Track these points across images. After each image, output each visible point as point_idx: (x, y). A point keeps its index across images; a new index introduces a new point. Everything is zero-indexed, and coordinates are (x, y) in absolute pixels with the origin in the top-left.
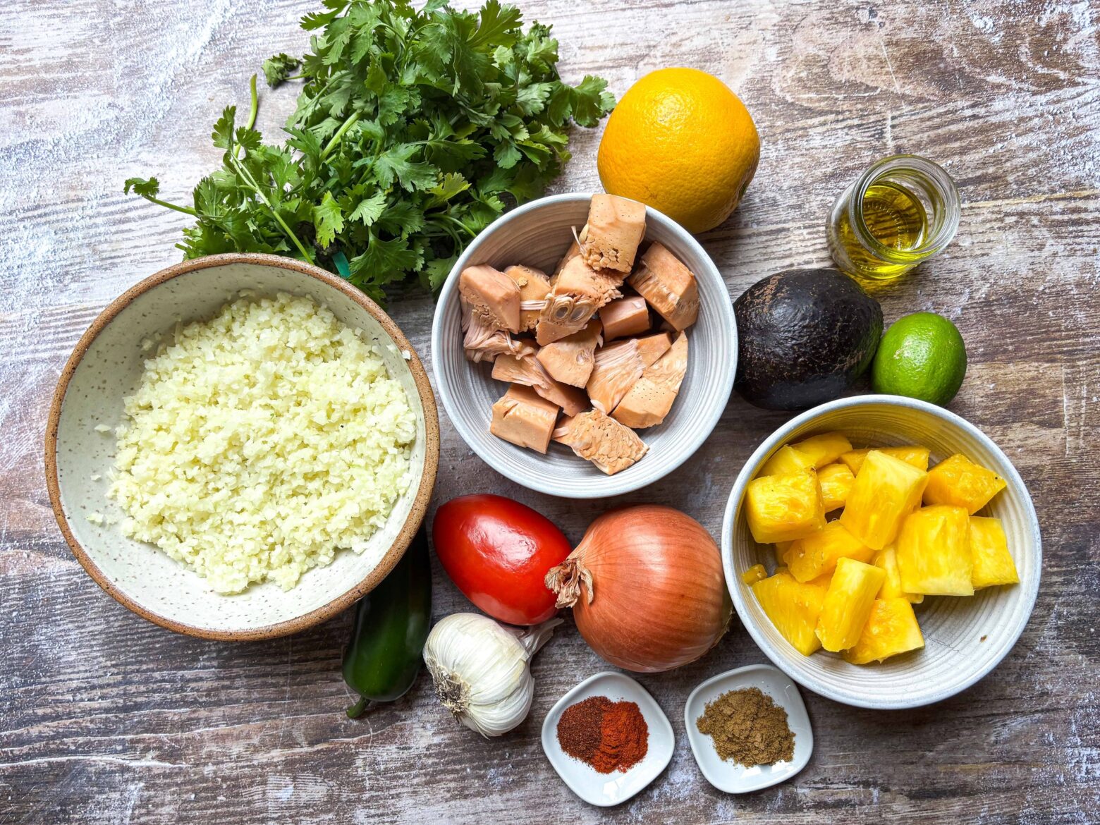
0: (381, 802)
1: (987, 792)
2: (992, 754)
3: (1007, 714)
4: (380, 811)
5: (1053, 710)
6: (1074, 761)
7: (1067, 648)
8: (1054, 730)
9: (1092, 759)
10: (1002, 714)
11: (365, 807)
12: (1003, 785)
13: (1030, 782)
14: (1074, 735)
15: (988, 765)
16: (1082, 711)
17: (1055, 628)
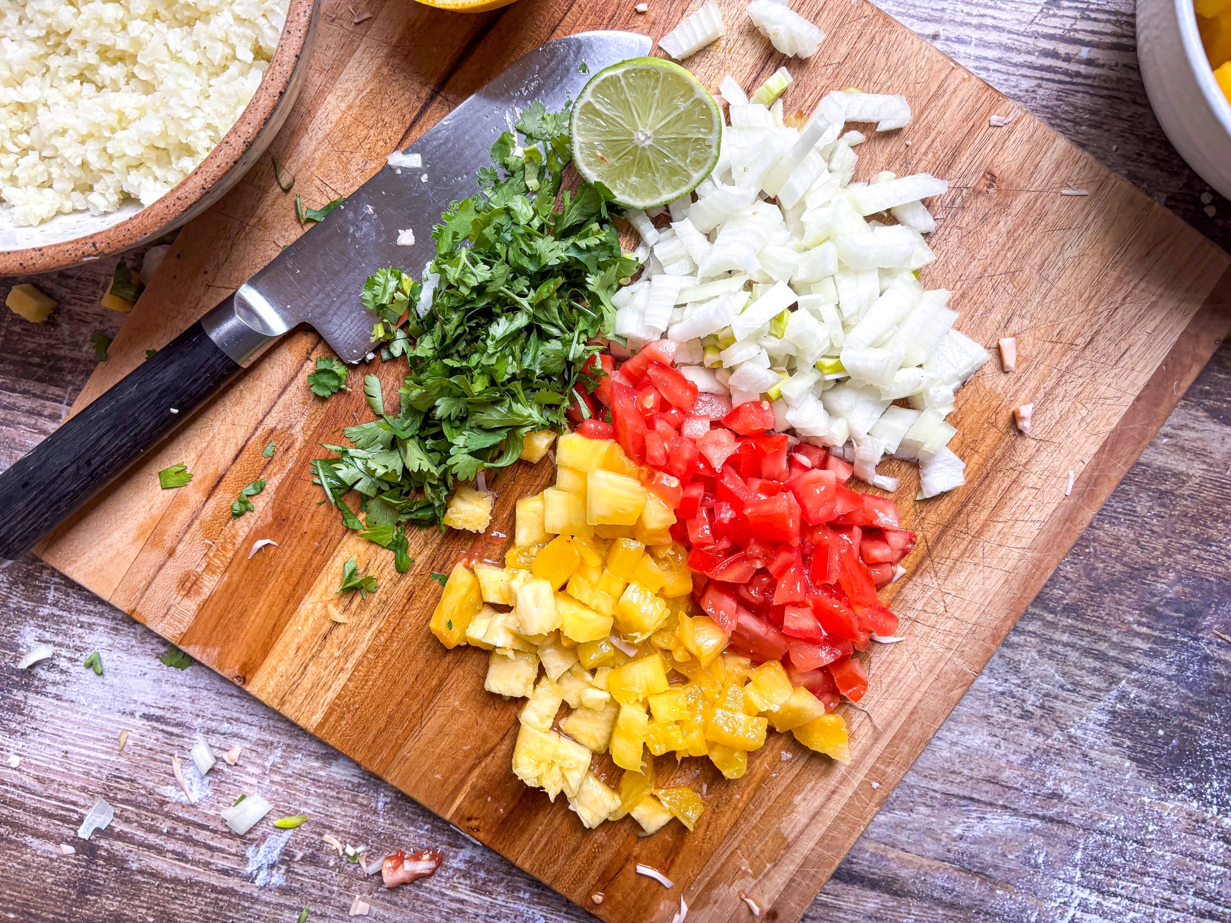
0: (64, 627)
1: (921, 899)
2: (949, 851)
3: (991, 804)
5: (1059, 822)
6: (1059, 900)
7: (1115, 744)
8: (1050, 849)
9: (1086, 906)
10: (984, 803)
11: (39, 626)
12: (948, 898)
13: (986, 907)
14: (1075, 866)
15: (937, 863)
16: (1099, 837)
17: (1110, 712)
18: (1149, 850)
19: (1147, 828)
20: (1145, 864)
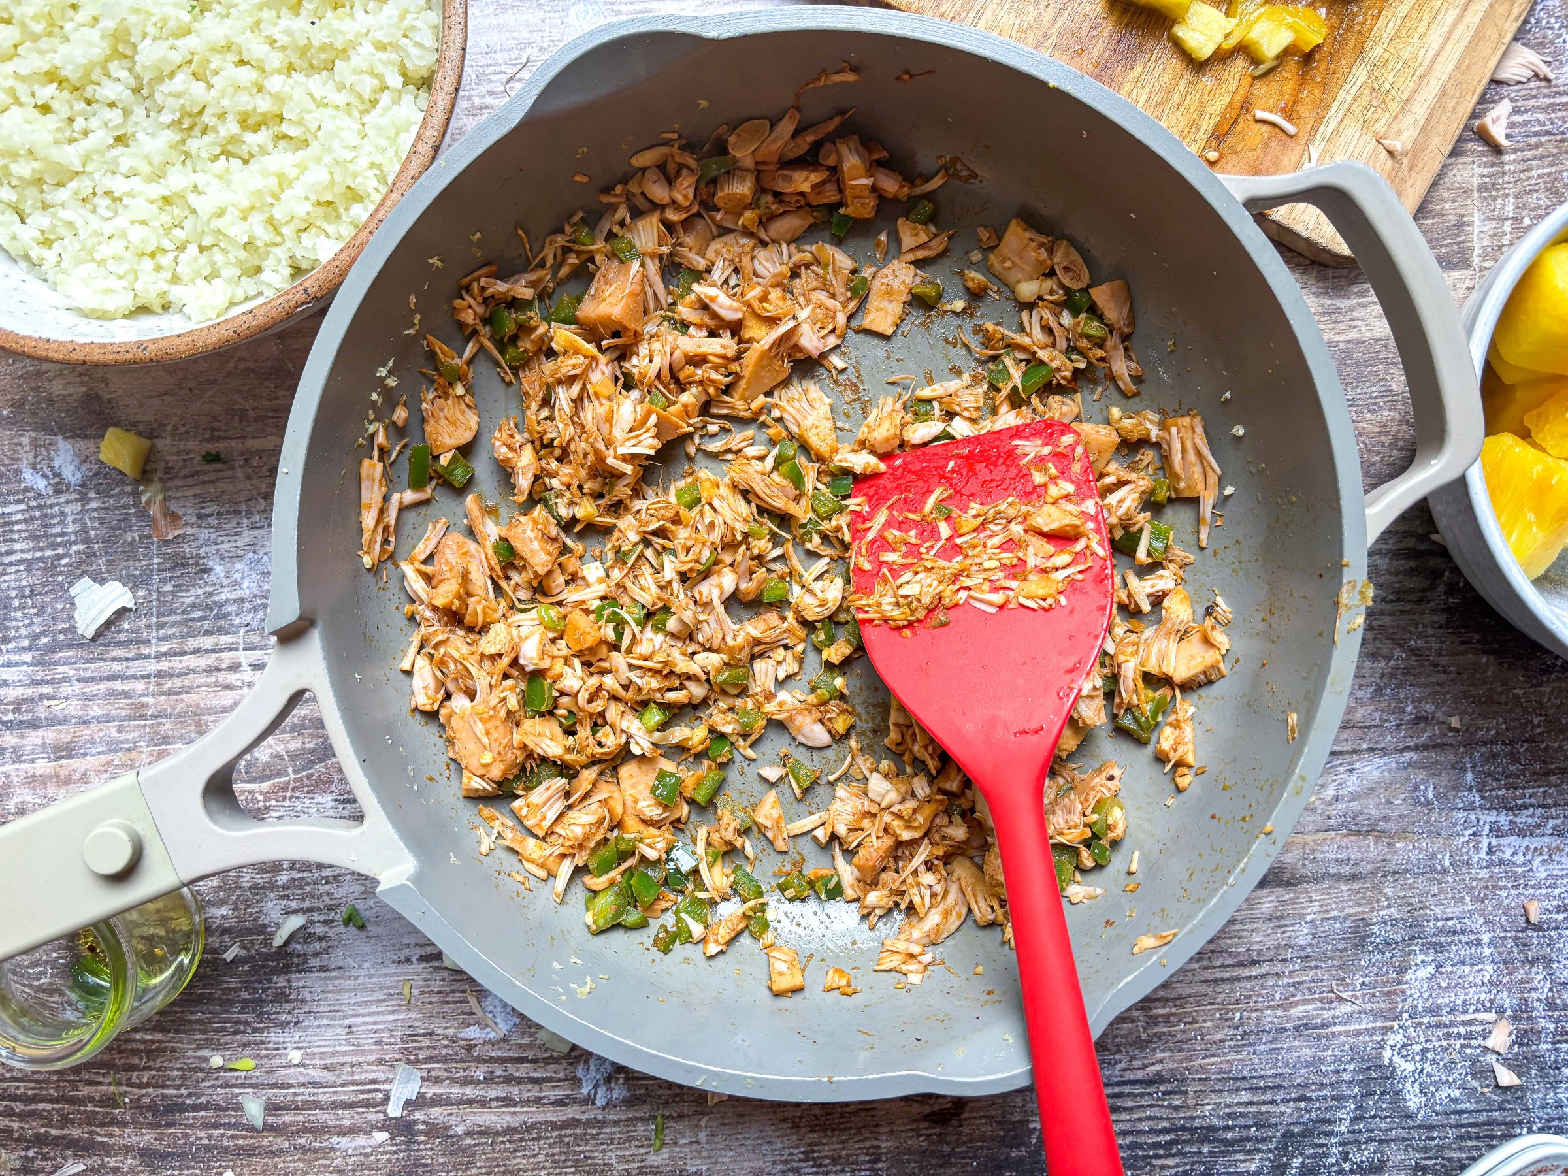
1: (1317, 880)
2: (1329, 818)
3: (1355, 752)
4: (307, 904)
5: (1434, 747)
6: (1467, 833)
7: (1462, 643)
8: (1436, 780)
9: (1498, 830)
10: (1348, 752)
12: (1346, 870)
13: (1391, 867)
14: (1470, 789)
15: (1321, 836)
16: (1484, 749)
17: (1443, 610)
18: (1543, 746)
19: (1531, 722)
20: (1544, 762)
